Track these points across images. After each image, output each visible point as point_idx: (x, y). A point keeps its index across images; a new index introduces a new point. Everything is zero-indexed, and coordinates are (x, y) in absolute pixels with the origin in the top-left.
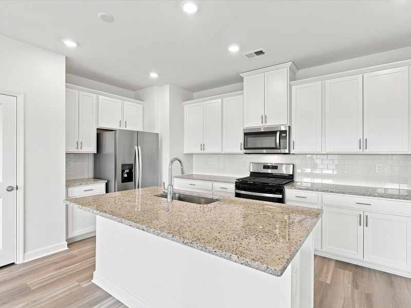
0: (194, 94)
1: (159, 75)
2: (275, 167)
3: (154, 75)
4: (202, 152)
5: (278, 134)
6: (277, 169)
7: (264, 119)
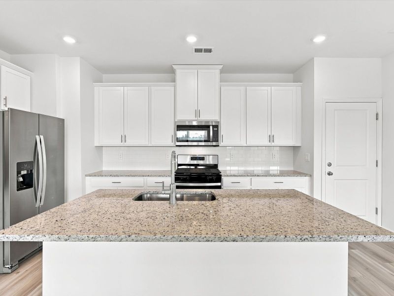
0: (104, 75)
1: (78, 42)
2: (203, 159)
3: (69, 40)
4: (123, 144)
5: (211, 128)
6: (204, 160)
7: (198, 113)
